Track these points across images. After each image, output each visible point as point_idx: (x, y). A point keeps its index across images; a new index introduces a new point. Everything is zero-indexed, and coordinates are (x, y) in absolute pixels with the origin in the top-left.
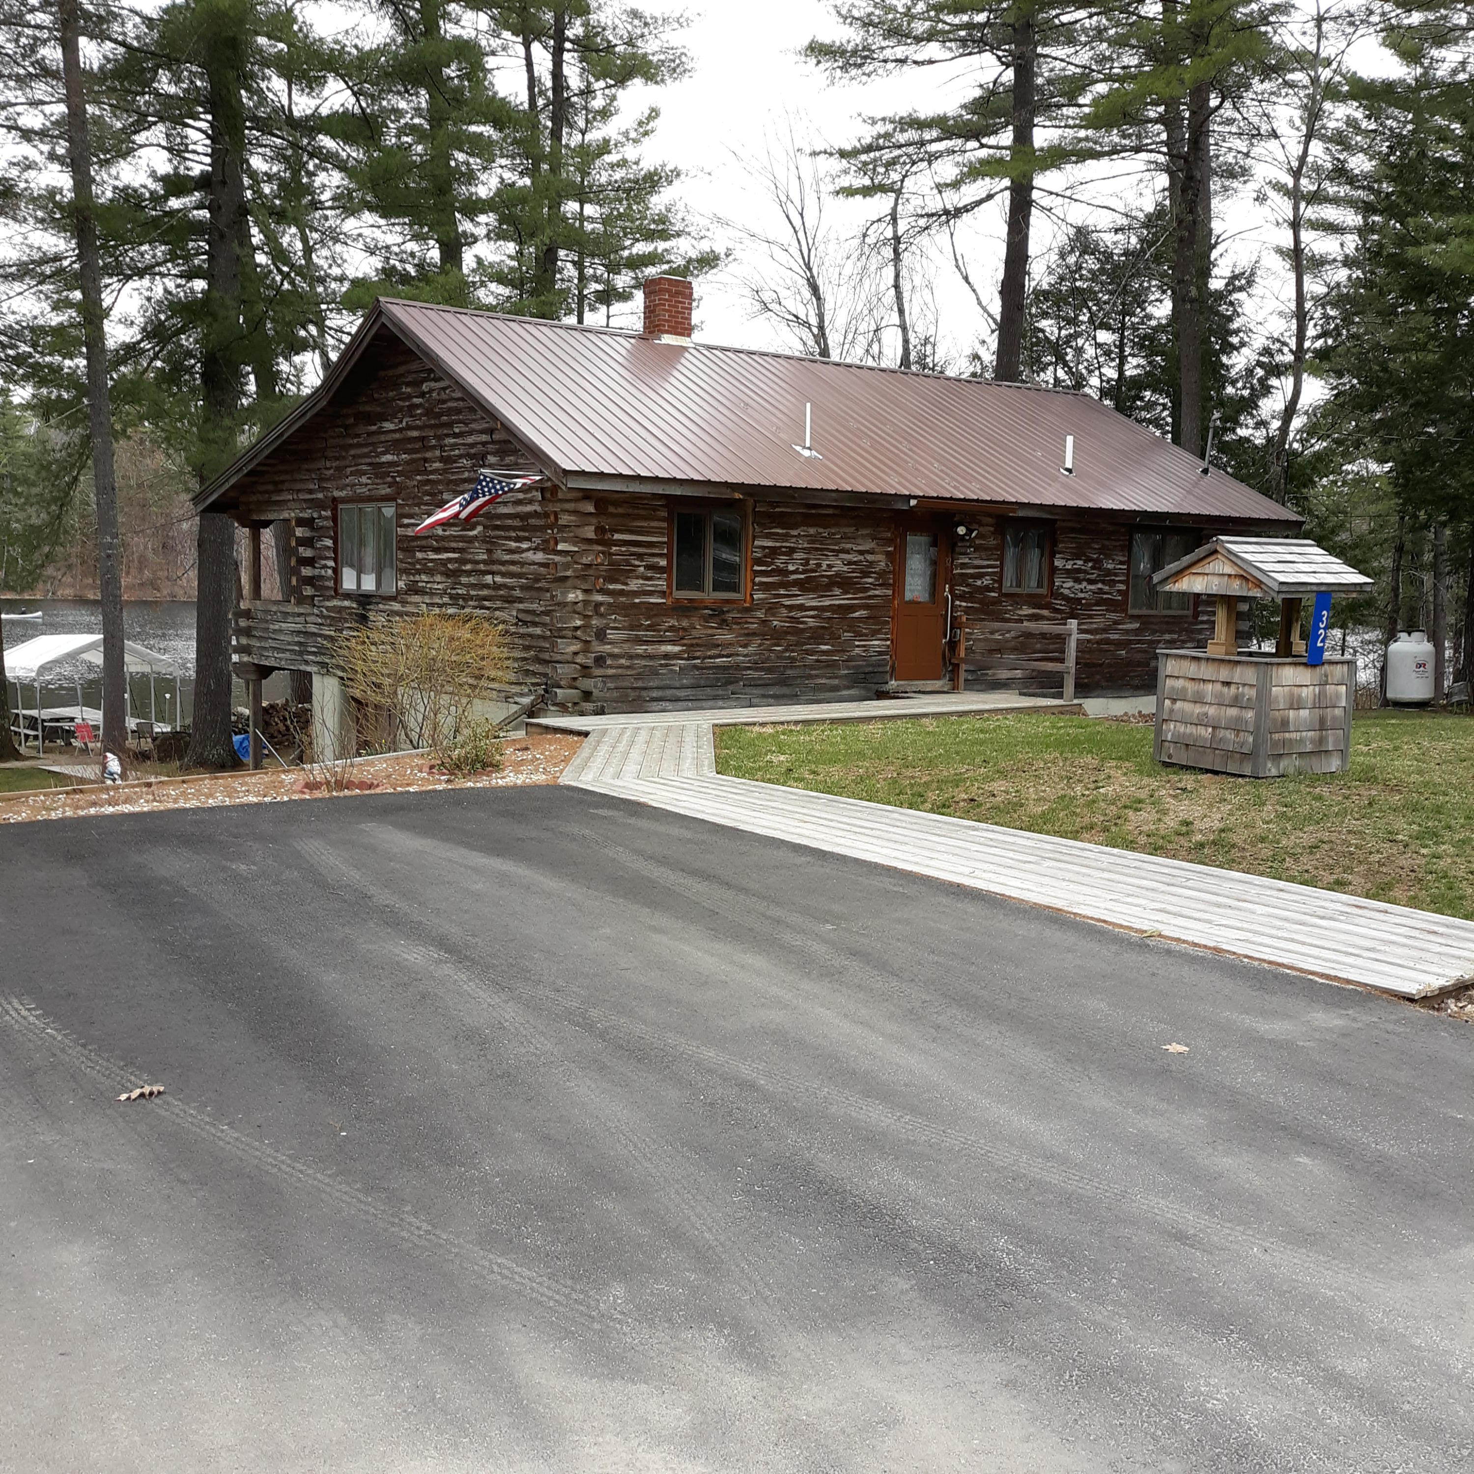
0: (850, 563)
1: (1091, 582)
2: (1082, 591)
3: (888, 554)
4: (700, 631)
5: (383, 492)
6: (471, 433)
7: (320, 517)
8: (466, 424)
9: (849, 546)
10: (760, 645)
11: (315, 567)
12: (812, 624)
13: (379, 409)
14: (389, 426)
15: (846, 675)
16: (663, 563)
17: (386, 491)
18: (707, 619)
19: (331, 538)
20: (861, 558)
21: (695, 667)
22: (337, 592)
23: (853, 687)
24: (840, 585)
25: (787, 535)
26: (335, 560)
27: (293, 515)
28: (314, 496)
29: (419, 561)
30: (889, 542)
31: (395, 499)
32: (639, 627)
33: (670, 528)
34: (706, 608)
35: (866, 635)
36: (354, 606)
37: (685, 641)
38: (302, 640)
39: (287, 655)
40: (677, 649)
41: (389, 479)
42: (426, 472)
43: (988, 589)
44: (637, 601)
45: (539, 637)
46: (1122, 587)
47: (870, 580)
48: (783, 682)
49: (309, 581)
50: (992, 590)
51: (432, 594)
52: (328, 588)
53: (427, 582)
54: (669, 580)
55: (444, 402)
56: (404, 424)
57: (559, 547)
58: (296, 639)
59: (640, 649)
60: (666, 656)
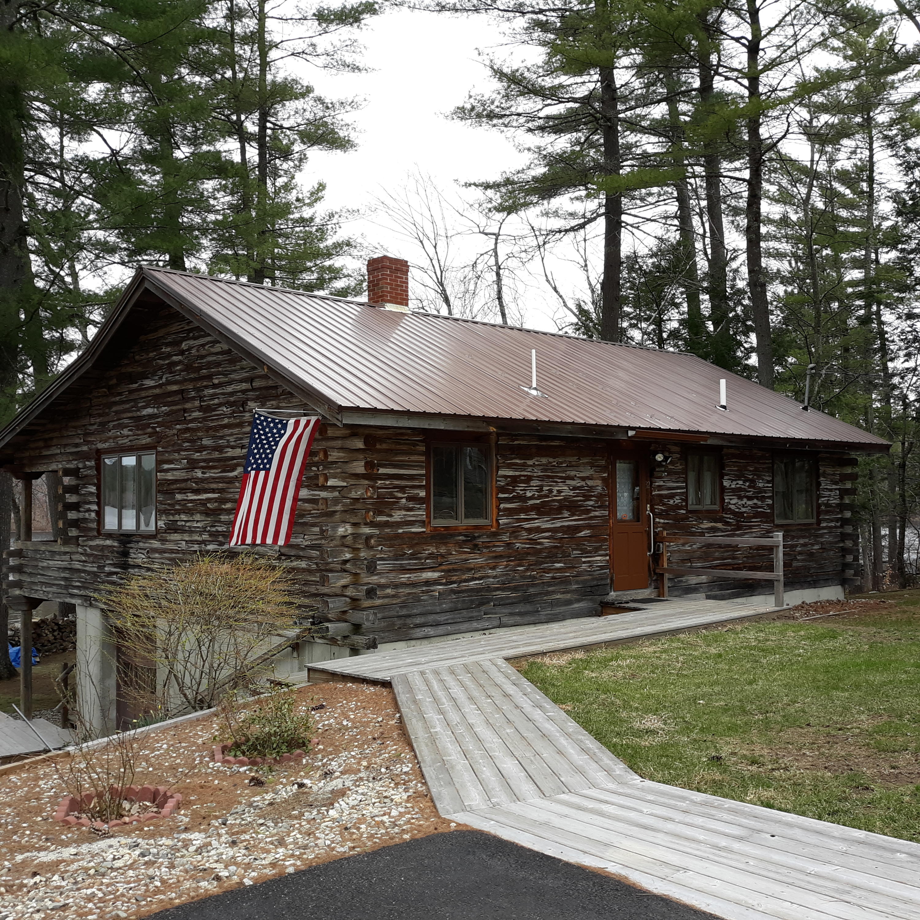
0: (575, 488)
1: (750, 498)
2: (743, 507)
3: (604, 479)
4: (455, 557)
5: (144, 442)
6: (230, 383)
7: (85, 467)
8: (226, 375)
9: (573, 473)
10: (506, 566)
11: (79, 511)
12: (547, 545)
13: (140, 369)
14: (149, 383)
15: (576, 590)
16: (423, 494)
17: (146, 440)
18: (461, 544)
19: (94, 484)
20: (583, 483)
21: (453, 591)
22: (100, 532)
23: (582, 600)
24: (568, 508)
25: (524, 465)
26: (98, 504)
27: (60, 466)
28: (79, 449)
29: (178, 502)
30: (604, 469)
31: (155, 448)
32: (402, 556)
33: (428, 462)
34: (460, 534)
35: (590, 552)
36: (116, 544)
37: (443, 567)
38: (67, 575)
39: (54, 589)
40: (436, 575)
41: (150, 430)
42: (185, 421)
43: (678, 507)
44: (400, 531)
45: (304, 570)
46: (770, 502)
47: (591, 503)
48: (527, 599)
49: (75, 523)
50: (681, 508)
51: (191, 531)
52: (91, 529)
53: (186, 521)
54: (428, 510)
55: (203, 357)
56: (164, 380)
57: (329, 483)
58: (63, 575)
59: (404, 578)
60: (427, 583)
